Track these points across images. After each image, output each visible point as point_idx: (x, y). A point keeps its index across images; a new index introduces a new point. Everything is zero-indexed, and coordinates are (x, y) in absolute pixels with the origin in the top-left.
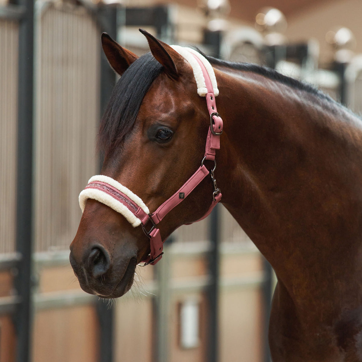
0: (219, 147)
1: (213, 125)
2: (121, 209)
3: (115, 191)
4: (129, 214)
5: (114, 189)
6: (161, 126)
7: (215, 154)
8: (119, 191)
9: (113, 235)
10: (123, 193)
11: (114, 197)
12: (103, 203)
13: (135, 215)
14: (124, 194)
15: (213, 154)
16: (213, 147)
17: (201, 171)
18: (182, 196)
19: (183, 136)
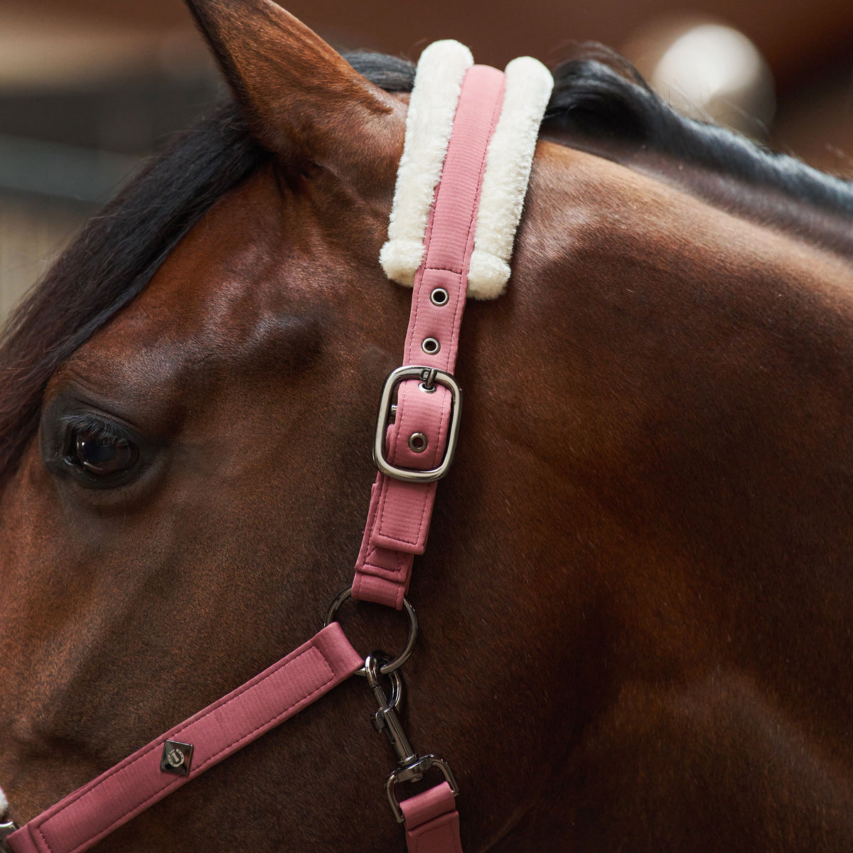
0: (421, 541)
1: (391, 426)
15: (392, 573)
16: (382, 539)
17: (314, 651)
18: (177, 760)
19: (231, 468)
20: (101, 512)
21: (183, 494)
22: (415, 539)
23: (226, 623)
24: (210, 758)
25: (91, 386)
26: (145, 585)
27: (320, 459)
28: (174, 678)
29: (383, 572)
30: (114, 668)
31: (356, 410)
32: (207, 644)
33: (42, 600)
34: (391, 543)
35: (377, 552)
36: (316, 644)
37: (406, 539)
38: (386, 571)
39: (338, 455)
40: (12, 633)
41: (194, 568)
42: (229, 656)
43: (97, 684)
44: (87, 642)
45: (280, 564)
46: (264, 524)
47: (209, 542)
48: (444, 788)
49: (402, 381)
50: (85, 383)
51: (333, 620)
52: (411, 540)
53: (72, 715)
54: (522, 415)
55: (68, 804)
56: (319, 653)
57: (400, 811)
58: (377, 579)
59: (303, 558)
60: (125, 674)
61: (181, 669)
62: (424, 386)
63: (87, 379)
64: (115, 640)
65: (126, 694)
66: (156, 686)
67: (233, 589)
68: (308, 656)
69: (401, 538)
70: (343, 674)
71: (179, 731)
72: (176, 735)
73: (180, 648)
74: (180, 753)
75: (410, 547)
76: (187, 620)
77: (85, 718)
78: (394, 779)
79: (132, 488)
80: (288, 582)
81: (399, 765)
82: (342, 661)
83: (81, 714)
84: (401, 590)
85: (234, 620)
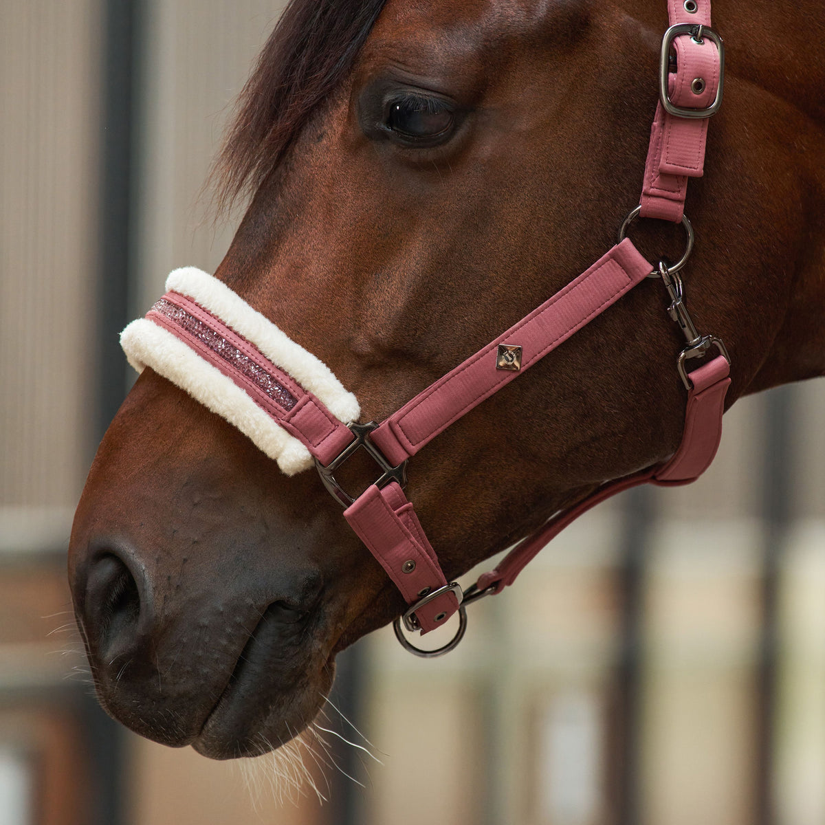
0: (701, 165)
1: (671, 75)
2: (217, 400)
3: (209, 328)
4: (252, 422)
5: (211, 323)
6: (401, 85)
7: (682, 195)
8: (230, 328)
9: (195, 505)
10: (242, 338)
11: (200, 353)
12: (176, 383)
13: (281, 425)
14: (248, 342)
15: (674, 194)
16: (669, 167)
17: (612, 262)
18: (510, 359)
19: (524, 124)
20: (419, 167)
21: (486, 148)
22: (696, 165)
23: (532, 248)
24: (536, 355)
25: (408, 69)
26: (463, 223)
27: (595, 111)
28: (492, 296)
29: (666, 193)
30: (442, 291)
31: (622, 68)
32: (518, 266)
33: (369, 242)
34: (677, 169)
35: (661, 178)
36: (613, 256)
37: (689, 165)
38: (669, 193)
39: (609, 107)
40: (343, 269)
41: (503, 207)
42: (536, 273)
43: (428, 305)
44: (417, 273)
45: (572, 197)
46: (555, 167)
47: (513, 185)
48: (720, 361)
49: (676, 37)
50: (403, 67)
51: (624, 238)
52: (693, 166)
53: (408, 331)
54: (747, 57)
55: (419, 403)
56: (617, 264)
57: (690, 381)
58: (662, 199)
59: (590, 191)
60: (451, 295)
61: (498, 288)
62: (694, 39)
63: (404, 63)
64: (441, 269)
65: (452, 311)
66: (478, 303)
67: (536, 221)
68: (608, 266)
69: (685, 165)
70: (639, 279)
71: (508, 336)
72: (506, 340)
73: (496, 272)
74: (512, 353)
75: (692, 172)
76: (500, 249)
77: (418, 333)
78: (685, 356)
79: (447, 147)
80: (580, 210)
81: (687, 345)
82: (638, 268)
83: (416, 330)
84: (681, 207)
85: (538, 245)
